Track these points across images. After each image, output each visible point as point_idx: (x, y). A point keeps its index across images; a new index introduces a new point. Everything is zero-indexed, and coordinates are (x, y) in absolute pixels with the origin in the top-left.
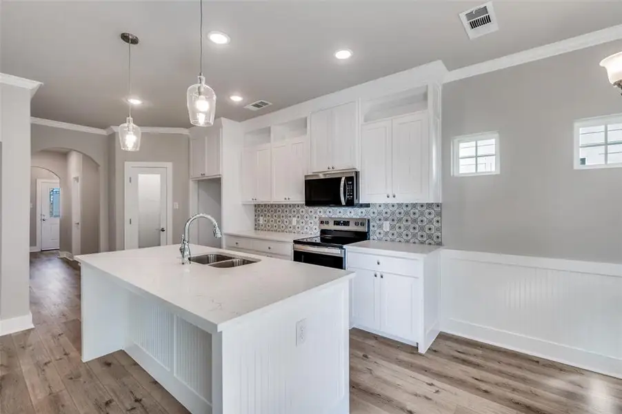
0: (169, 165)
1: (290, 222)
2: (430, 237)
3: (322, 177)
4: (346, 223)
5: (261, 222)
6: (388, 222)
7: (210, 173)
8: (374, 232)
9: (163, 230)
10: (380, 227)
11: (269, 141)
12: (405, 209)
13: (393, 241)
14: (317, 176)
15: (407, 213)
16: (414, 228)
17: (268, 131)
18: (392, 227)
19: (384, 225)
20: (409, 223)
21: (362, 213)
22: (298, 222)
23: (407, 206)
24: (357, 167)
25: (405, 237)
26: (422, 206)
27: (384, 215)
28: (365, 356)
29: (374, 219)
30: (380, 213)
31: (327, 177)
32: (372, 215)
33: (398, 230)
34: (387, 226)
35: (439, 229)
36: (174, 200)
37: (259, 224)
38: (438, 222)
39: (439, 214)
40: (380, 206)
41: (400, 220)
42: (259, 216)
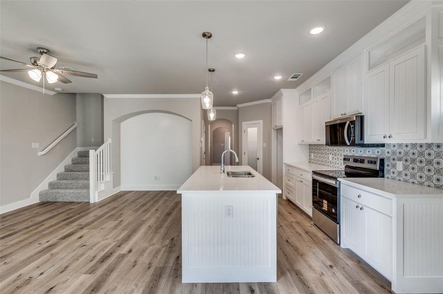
0: (261, 122)
1: (328, 158)
4: (362, 161)
5: (312, 157)
6: (401, 162)
7: (278, 124)
8: (389, 171)
10: (394, 166)
12: (419, 149)
13: (406, 181)
14: (337, 120)
16: (429, 170)
18: (406, 168)
19: (397, 165)
20: (424, 164)
21: (378, 152)
22: (333, 158)
23: (421, 146)
24: (362, 112)
25: (418, 179)
27: (398, 155)
28: (331, 266)
29: (388, 158)
30: (394, 153)
32: (387, 154)
33: (411, 171)
34: (400, 166)
37: (311, 159)
40: (394, 146)
41: (413, 161)
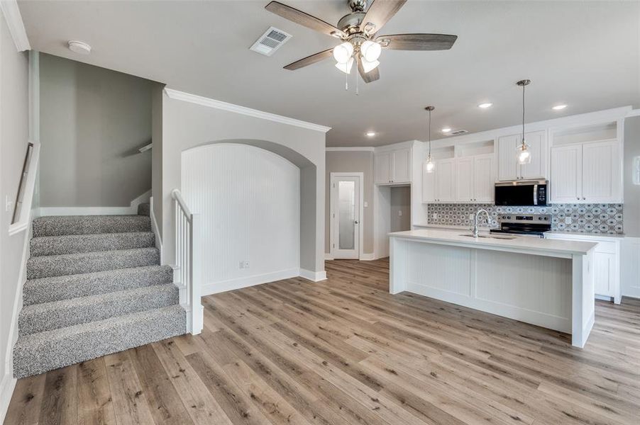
0: (361, 174)
1: (467, 217)
2: (612, 228)
3: (515, 184)
4: (531, 218)
5: (435, 217)
6: (570, 217)
7: (398, 180)
8: (556, 225)
9: (356, 223)
10: (562, 221)
11: (453, 156)
12: (587, 207)
14: (512, 183)
15: (589, 211)
16: (596, 222)
17: (452, 148)
18: (574, 221)
19: (566, 220)
20: (591, 218)
21: (543, 210)
23: (589, 206)
24: (546, 178)
25: (587, 228)
26: (604, 206)
27: (566, 212)
29: (556, 215)
30: (562, 211)
31: (520, 184)
32: (554, 212)
33: (580, 223)
34: (568, 220)
35: (620, 223)
36: (364, 201)
37: (432, 220)
38: (619, 217)
39: (621, 212)
40: (562, 206)
41: (582, 216)
42: (432, 213)
